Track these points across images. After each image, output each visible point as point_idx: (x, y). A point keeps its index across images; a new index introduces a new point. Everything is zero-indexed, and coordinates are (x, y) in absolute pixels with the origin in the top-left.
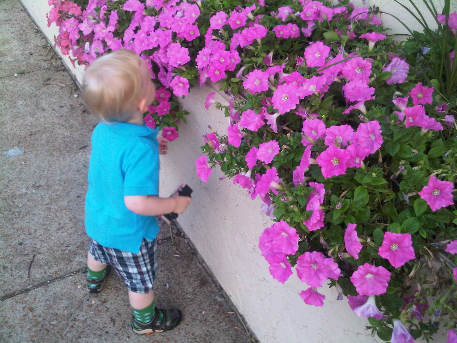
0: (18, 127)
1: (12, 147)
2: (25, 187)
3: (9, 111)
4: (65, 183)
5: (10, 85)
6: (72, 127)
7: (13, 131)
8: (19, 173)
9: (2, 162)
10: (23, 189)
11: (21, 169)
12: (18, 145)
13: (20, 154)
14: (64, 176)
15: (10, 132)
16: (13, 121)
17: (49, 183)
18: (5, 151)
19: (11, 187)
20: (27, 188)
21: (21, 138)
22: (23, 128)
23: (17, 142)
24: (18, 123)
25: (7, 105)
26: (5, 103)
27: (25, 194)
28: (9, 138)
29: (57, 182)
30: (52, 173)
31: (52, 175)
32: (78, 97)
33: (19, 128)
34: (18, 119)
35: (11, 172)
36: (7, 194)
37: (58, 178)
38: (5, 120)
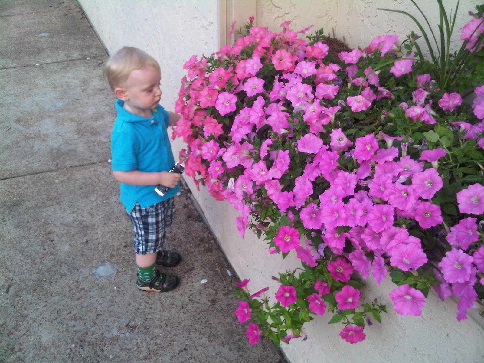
0: (110, 234)
1: (103, 263)
2: (116, 327)
3: (101, 210)
4: (167, 325)
5: (103, 174)
6: (175, 239)
7: (104, 240)
8: (110, 304)
9: (91, 285)
10: (114, 330)
11: (113, 297)
12: (109, 261)
13: (113, 274)
14: (165, 314)
15: (101, 240)
16: (105, 224)
17: (146, 322)
18: (94, 267)
19: (100, 325)
20: (120, 329)
21: (114, 250)
22: (117, 236)
23: (109, 255)
24: (110, 227)
25: (99, 202)
26: (96, 199)
27: (117, 338)
28: (100, 248)
29: (157, 323)
30: (151, 308)
31: (151, 311)
32: (181, 195)
33: (112, 235)
34: (110, 222)
35: (101, 301)
36: (94, 336)
37: (158, 316)
38: (96, 222)
